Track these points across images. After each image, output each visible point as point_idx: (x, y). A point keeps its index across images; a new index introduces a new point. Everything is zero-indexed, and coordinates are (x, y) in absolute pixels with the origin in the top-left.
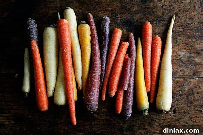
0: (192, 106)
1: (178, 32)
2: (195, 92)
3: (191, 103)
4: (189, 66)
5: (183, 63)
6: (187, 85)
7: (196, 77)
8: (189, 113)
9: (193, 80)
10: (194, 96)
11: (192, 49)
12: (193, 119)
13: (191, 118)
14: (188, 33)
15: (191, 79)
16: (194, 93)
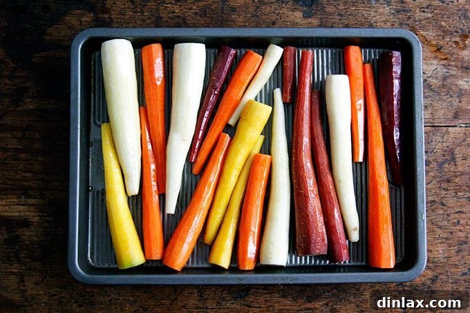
0: (451, 188)
1: (420, 21)
2: (457, 156)
3: (448, 181)
4: (445, 98)
5: (431, 89)
6: (439, 139)
7: (460, 121)
8: (443, 204)
9: (454, 128)
10: (456, 165)
11: (453, 59)
12: (452, 216)
13: (448, 215)
14: (443, 23)
15: (450, 126)
16: (454, 159)
